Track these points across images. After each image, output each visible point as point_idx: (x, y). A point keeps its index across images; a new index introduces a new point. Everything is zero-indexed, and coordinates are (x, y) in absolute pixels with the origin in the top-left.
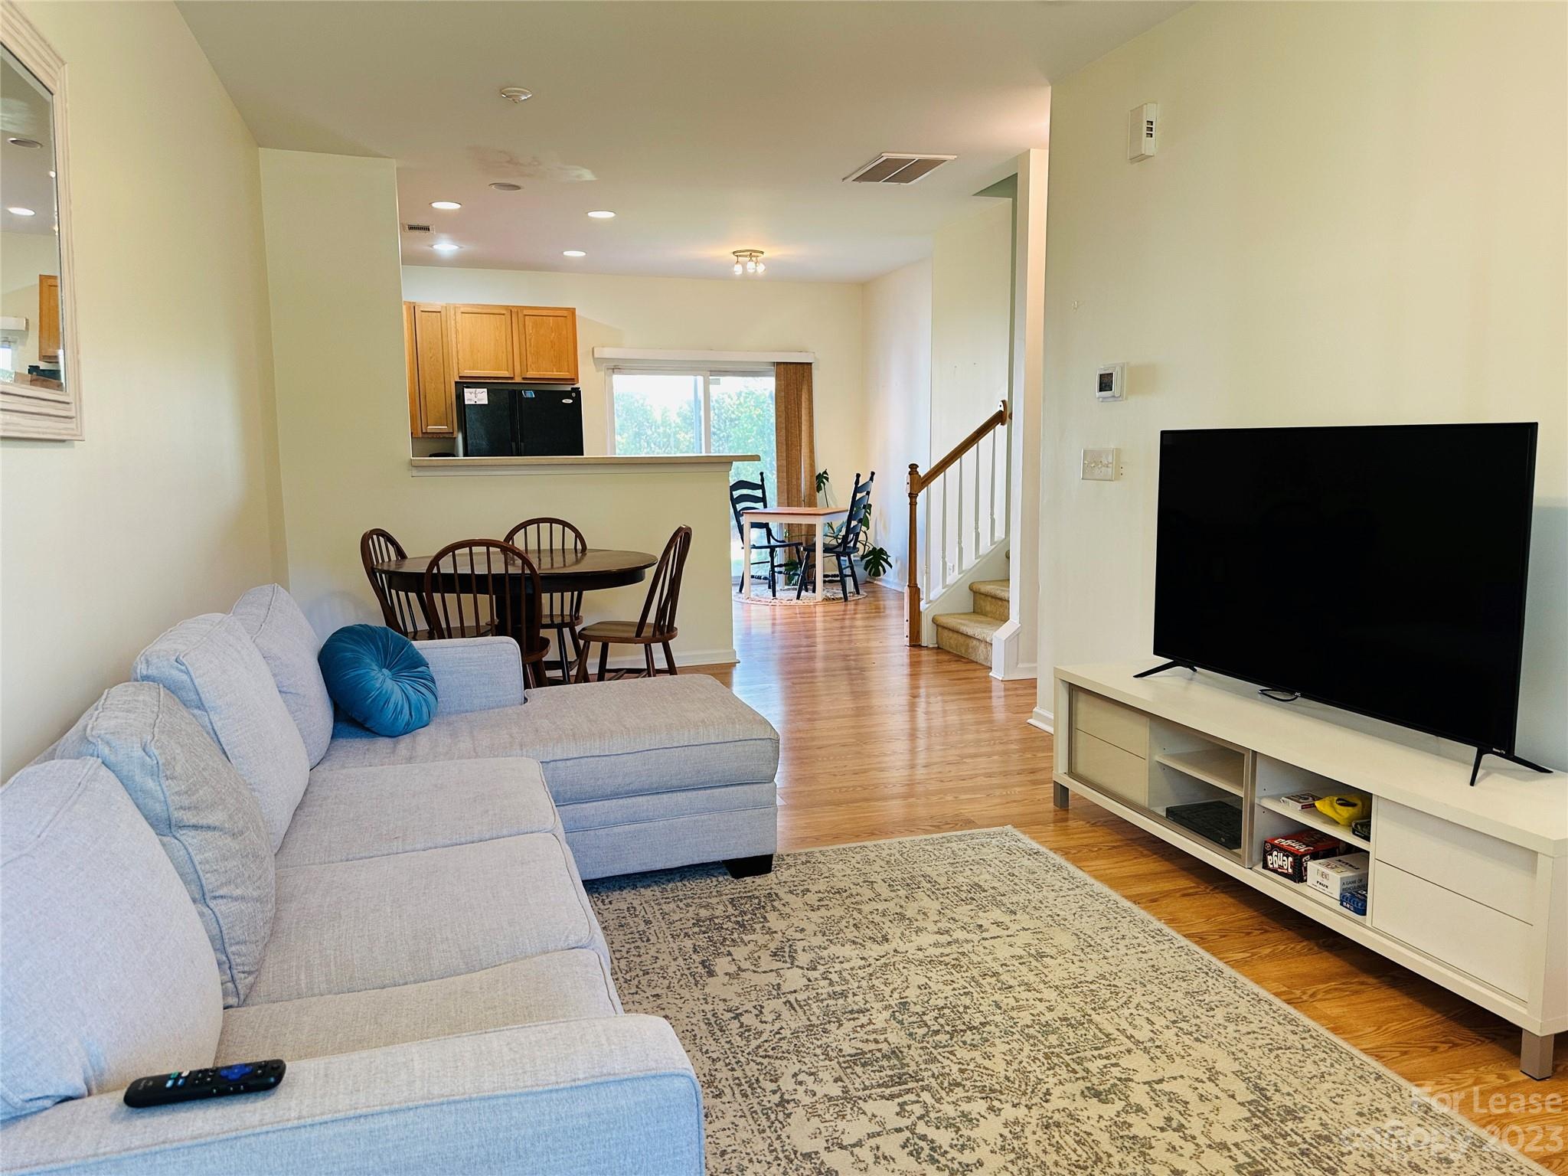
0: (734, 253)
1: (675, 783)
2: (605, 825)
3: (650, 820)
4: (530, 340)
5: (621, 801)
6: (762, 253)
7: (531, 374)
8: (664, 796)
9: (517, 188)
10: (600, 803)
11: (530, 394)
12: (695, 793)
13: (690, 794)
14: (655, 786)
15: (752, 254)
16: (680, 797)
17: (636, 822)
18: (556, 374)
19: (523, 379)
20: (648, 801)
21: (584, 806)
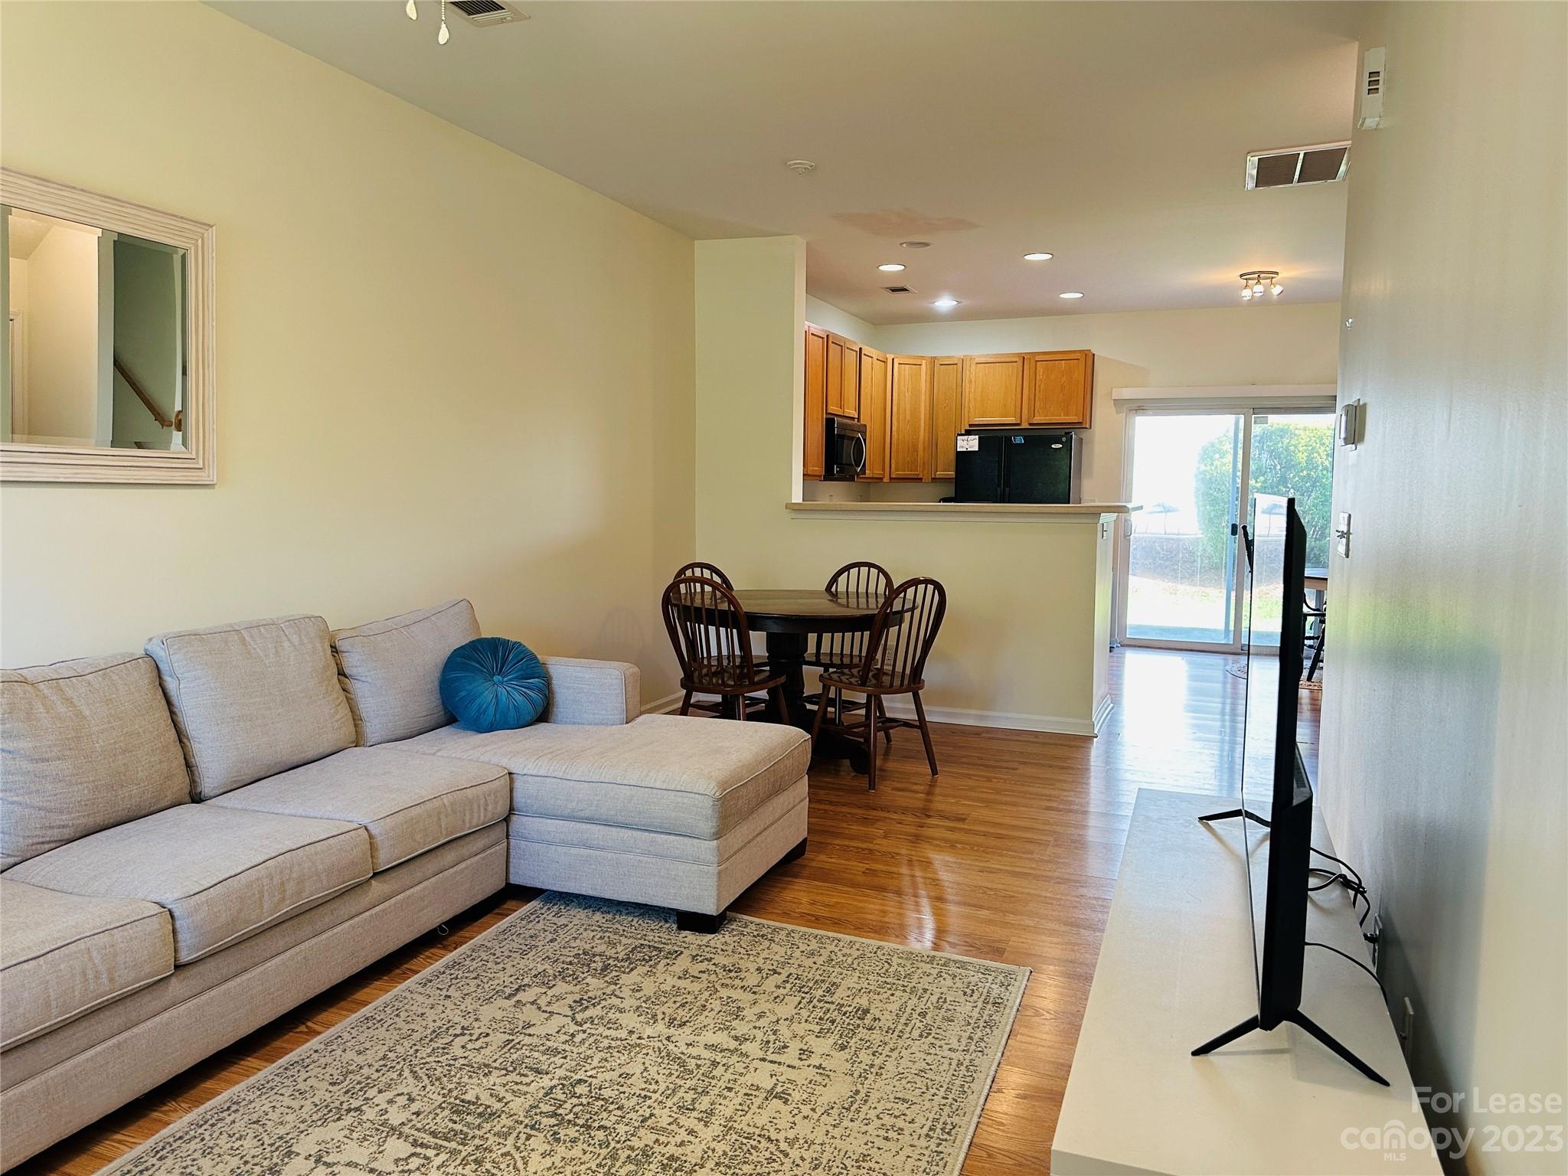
0: (1241, 276)
1: (620, 819)
2: (564, 843)
3: (602, 849)
4: (1040, 386)
5: (579, 825)
6: (1277, 273)
7: (1037, 419)
8: (614, 829)
9: (926, 245)
10: (562, 822)
11: (1020, 440)
12: (639, 833)
13: (635, 833)
14: (604, 817)
15: (1259, 276)
16: (625, 834)
17: (590, 847)
18: (1063, 419)
19: (1030, 424)
20: (599, 830)
21: (549, 821)
